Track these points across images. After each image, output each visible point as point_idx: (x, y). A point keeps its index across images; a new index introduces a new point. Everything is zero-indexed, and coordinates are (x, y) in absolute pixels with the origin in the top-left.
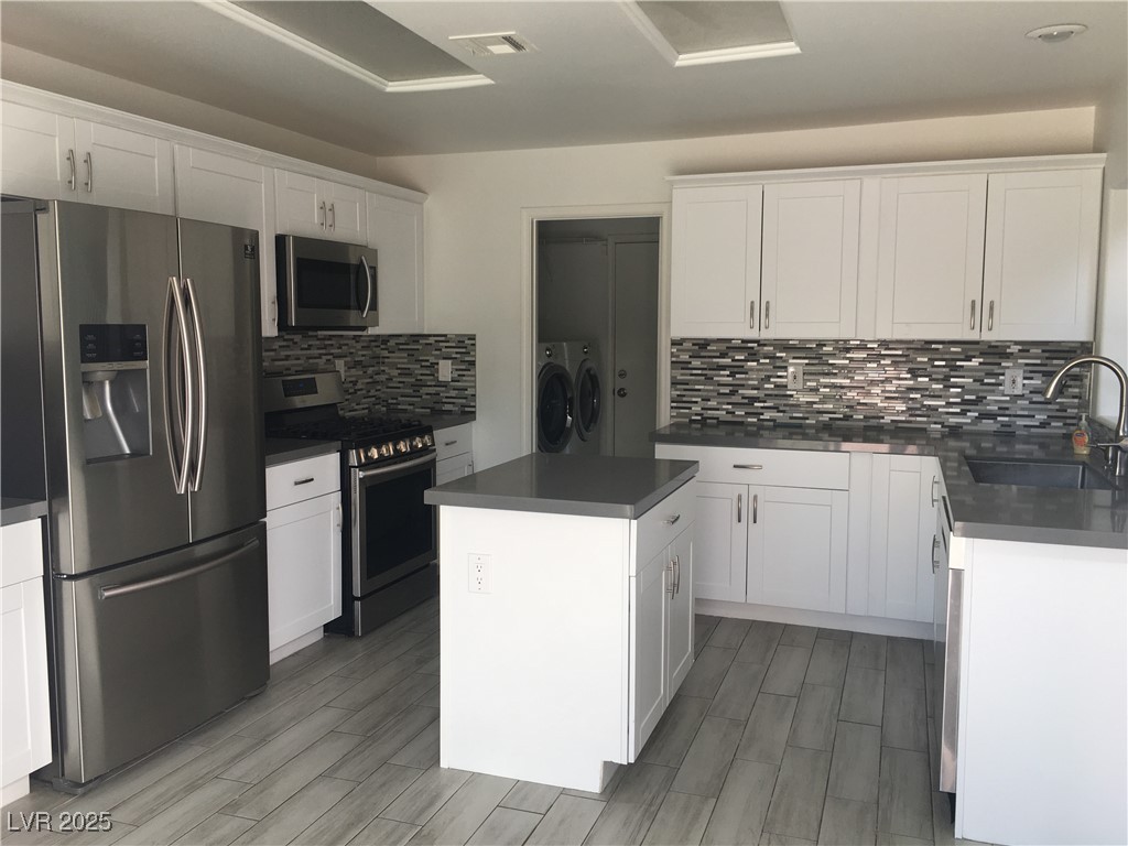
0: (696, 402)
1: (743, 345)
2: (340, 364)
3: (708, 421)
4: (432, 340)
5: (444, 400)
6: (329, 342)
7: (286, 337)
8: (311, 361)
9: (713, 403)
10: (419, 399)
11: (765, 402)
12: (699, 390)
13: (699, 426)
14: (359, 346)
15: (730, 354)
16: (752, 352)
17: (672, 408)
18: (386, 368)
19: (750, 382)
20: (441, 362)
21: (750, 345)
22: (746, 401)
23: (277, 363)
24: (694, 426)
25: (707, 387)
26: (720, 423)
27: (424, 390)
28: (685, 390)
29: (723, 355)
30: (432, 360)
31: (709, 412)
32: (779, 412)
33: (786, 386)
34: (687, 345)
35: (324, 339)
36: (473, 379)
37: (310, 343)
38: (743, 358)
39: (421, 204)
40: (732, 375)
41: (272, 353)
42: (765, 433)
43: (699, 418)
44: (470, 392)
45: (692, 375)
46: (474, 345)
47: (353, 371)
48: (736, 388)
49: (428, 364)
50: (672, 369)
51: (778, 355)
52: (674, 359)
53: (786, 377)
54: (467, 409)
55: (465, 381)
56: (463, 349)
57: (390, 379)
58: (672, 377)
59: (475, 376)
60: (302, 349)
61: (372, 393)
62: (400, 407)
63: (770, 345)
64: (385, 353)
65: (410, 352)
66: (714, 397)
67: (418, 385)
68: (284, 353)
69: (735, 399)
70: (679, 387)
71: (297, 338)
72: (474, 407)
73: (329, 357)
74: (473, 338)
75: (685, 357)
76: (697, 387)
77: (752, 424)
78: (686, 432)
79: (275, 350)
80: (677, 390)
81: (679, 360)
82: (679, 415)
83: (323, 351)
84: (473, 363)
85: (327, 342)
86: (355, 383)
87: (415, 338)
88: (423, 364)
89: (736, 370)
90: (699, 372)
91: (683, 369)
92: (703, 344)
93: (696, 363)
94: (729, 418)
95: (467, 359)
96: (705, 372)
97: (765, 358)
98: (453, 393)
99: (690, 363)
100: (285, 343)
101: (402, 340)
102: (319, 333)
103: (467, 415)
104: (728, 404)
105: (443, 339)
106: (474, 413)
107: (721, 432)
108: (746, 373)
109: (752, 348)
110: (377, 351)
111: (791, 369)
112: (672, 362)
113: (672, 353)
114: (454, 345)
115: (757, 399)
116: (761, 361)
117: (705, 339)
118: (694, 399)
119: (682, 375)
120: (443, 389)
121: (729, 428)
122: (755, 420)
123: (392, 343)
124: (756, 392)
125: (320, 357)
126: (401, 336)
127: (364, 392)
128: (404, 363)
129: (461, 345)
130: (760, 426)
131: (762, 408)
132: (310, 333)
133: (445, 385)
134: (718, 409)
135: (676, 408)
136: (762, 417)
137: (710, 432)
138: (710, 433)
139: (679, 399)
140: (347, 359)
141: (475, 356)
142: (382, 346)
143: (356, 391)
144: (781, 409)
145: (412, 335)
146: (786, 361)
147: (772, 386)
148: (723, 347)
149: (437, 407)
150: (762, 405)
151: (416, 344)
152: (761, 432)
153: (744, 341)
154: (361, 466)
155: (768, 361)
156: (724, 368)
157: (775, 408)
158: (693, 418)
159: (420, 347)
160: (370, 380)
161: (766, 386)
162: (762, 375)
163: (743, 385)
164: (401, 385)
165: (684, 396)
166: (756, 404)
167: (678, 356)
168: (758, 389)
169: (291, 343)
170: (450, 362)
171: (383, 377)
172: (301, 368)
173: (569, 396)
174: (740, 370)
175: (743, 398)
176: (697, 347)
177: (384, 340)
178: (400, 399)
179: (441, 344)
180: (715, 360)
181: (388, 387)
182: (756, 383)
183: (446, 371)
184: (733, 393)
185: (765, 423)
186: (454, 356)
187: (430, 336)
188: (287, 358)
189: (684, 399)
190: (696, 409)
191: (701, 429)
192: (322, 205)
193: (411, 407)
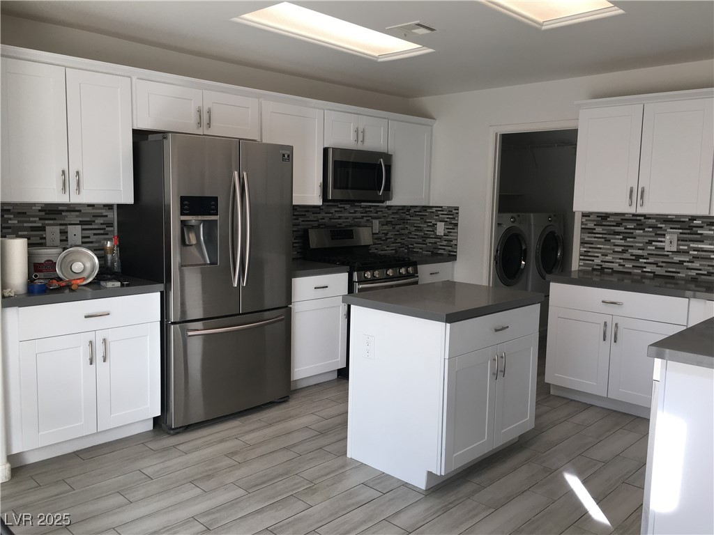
0: (598, 257)
1: (634, 218)
2: (376, 223)
3: (606, 270)
4: (434, 210)
5: (440, 247)
6: (369, 209)
7: (340, 206)
8: (356, 220)
9: (609, 258)
10: (425, 246)
11: (648, 259)
12: (600, 248)
13: (599, 273)
14: (390, 212)
15: (623, 224)
16: (639, 222)
17: (581, 259)
18: (408, 226)
19: (637, 245)
20: (439, 223)
21: (638, 218)
22: (634, 258)
23: (333, 220)
24: (595, 273)
25: (605, 247)
26: (614, 272)
27: (428, 240)
28: (590, 248)
29: (618, 225)
30: (434, 222)
31: (607, 264)
32: (657, 266)
33: (664, 249)
34: (592, 217)
35: (366, 208)
36: (456, 234)
37: (356, 209)
38: (633, 227)
39: (432, 126)
40: (624, 239)
41: (330, 215)
42: (647, 281)
43: (599, 267)
44: (454, 242)
45: (595, 237)
46: (458, 213)
47: (385, 227)
48: (626, 248)
49: (431, 224)
50: (582, 233)
51: (659, 226)
52: (583, 226)
53: (664, 242)
54: (452, 253)
55: (452, 236)
56: (451, 216)
57: (410, 233)
58: (581, 239)
59: (457, 233)
60: (350, 213)
61: (399, 240)
62: (415, 250)
63: (653, 218)
64: (408, 217)
65: (422, 217)
66: (610, 254)
67: (426, 237)
68: (337, 215)
69: (626, 256)
70: (586, 245)
71: (347, 206)
72: (456, 252)
73: (368, 218)
74: (457, 209)
75: (591, 225)
76: (599, 246)
77: (637, 274)
78: (589, 277)
79: (332, 213)
80: (584, 247)
81: (587, 227)
82: (585, 265)
83: (365, 215)
84: (456, 225)
85: (367, 210)
86: (386, 234)
87: (425, 208)
88: (429, 224)
89: (626, 235)
90: (601, 236)
91: (589, 233)
92: (604, 217)
93: (599, 229)
94: (621, 269)
95: (453, 222)
96: (605, 236)
97: (650, 227)
98: (445, 243)
99: (595, 229)
100: (338, 209)
101: (417, 209)
102: (362, 204)
103: (452, 257)
104: (620, 259)
105: (440, 209)
106: (456, 256)
107: (614, 279)
108: (635, 238)
109: (640, 220)
110: (404, 215)
111: (668, 237)
112: (582, 228)
113: (582, 222)
114: (446, 213)
115: (642, 257)
116: (646, 229)
117: (606, 213)
118: (596, 255)
119: (589, 237)
120: (439, 240)
121: (620, 276)
122: (640, 271)
123: (412, 211)
124: (641, 251)
125: (362, 217)
126: (416, 207)
127: (393, 240)
128: (418, 223)
129: (451, 213)
130: (643, 276)
131: (645, 263)
132: (356, 204)
133: (440, 237)
134: (613, 262)
135: (583, 260)
136: (644, 270)
137: (607, 278)
138: (605, 278)
139: (586, 254)
140: (381, 220)
141: (458, 220)
142: (407, 213)
143: (387, 239)
144: (660, 264)
145: (423, 207)
146: (666, 230)
147: (654, 248)
148: (619, 219)
149: (435, 251)
150: (645, 261)
151: (424, 212)
152: (644, 280)
153: (634, 215)
154: (360, 282)
155: (651, 230)
156: (619, 233)
157: (656, 264)
158: (595, 267)
159: (427, 214)
160: (398, 233)
161: (649, 247)
162: (646, 240)
163: (632, 246)
164: (416, 237)
165: (589, 252)
166: (641, 260)
167: (586, 224)
168: (643, 249)
169: (342, 209)
170: (443, 223)
171: (406, 232)
172: (348, 224)
173: (524, 248)
174: (630, 235)
175: (631, 255)
176: (600, 219)
177: (406, 209)
178: (415, 245)
179: (439, 212)
180: (612, 228)
181: (409, 238)
182: (642, 245)
183: (441, 229)
184: (624, 252)
185: (647, 274)
186: (446, 220)
187: (433, 207)
188: (340, 218)
189: (589, 254)
190: (597, 261)
191: (600, 276)
192: (356, 129)
193: (421, 250)
